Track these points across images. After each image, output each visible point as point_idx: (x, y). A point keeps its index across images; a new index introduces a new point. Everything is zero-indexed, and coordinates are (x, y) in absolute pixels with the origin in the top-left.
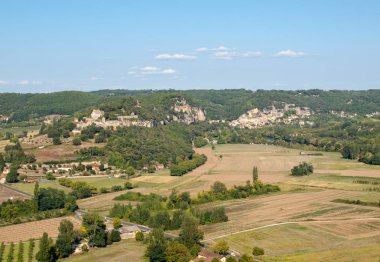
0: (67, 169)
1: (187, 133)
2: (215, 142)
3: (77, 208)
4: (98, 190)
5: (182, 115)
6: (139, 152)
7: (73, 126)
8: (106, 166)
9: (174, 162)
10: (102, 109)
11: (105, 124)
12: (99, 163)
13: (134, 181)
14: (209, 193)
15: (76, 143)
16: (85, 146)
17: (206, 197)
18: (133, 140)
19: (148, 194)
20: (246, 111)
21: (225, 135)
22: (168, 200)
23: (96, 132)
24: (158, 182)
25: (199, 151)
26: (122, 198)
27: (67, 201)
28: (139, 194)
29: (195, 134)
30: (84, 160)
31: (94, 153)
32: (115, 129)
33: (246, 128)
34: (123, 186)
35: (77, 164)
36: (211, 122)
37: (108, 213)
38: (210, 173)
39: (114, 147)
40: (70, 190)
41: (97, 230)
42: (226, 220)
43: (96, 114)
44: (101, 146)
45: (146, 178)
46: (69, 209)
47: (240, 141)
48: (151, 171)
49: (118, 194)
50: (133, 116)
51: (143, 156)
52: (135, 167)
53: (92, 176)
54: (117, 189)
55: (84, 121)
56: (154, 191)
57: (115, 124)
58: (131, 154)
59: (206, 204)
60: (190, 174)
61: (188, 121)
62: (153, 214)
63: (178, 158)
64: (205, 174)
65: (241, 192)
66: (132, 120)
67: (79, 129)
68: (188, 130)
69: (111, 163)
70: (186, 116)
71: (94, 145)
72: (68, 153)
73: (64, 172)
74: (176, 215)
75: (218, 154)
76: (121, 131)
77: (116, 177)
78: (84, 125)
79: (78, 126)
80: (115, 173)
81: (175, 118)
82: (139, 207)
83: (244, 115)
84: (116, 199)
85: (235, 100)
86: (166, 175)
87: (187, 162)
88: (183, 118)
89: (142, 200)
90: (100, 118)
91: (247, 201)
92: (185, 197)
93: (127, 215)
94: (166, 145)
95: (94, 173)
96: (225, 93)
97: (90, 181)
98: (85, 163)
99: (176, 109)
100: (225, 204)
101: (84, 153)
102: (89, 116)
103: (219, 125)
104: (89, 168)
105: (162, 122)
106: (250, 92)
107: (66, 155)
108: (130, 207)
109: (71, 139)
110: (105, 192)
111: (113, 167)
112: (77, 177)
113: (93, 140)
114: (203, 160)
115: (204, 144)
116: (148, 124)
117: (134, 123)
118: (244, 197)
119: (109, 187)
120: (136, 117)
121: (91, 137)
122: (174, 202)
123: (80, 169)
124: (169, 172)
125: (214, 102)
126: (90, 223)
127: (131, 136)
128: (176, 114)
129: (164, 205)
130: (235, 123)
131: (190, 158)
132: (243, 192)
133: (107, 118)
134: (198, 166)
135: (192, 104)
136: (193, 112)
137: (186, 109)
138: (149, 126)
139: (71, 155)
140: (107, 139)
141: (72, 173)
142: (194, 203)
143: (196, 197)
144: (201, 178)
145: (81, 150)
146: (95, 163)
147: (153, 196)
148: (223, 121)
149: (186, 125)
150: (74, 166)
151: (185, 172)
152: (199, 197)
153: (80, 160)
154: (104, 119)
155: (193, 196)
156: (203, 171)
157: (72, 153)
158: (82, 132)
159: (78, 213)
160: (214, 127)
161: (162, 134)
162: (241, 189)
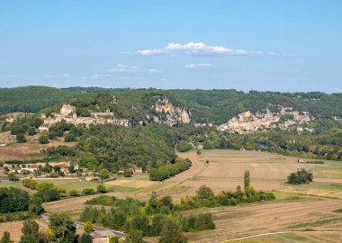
0: (32, 170)
1: (169, 136)
2: (201, 147)
3: (42, 211)
4: (67, 194)
5: (163, 116)
6: (114, 153)
7: (40, 123)
8: (76, 168)
9: (154, 165)
10: (73, 104)
11: (77, 121)
12: (68, 164)
13: (108, 184)
14: (194, 198)
15: (43, 141)
16: (53, 144)
17: (190, 203)
18: (107, 140)
19: (124, 198)
20: (236, 114)
21: (212, 139)
22: (147, 205)
23: (66, 129)
24: (136, 186)
25: (182, 156)
26: (94, 202)
27: (32, 202)
28: (114, 199)
29: (179, 137)
30: (52, 160)
31: (64, 153)
32: (87, 127)
33: (237, 133)
34: (95, 190)
35: (43, 165)
36: (196, 125)
37: (78, 217)
38: (195, 179)
39: (86, 147)
40: (35, 192)
41: (66, 232)
42: (213, 227)
43: (66, 110)
44: (70, 145)
45: (121, 182)
46: (34, 211)
47: (229, 147)
48: (128, 175)
49: (90, 198)
50: (108, 113)
51: (119, 158)
52: (110, 171)
53: (61, 178)
54: (88, 193)
55: (53, 117)
56: (131, 195)
57: (88, 121)
58: (106, 155)
59: (190, 211)
60: (172, 179)
61: (170, 122)
62: (130, 219)
63: (159, 162)
64: (189, 179)
65: (230, 199)
66: (107, 117)
67: (47, 126)
68: (171, 132)
69: (82, 164)
70: (168, 116)
71: (63, 144)
72: (33, 152)
73: (28, 173)
74: (157, 220)
75: (205, 159)
76: (94, 129)
77: (88, 180)
78: (51, 122)
79: (46, 122)
80: (87, 175)
81: (156, 119)
82: (113, 211)
83: (234, 119)
84: (88, 203)
85: (224, 102)
86: (145, 179)
87: (169, 166)
88: (165, 119)
89: (117, 205)
90: (71, 114)
91: (237, 208)
92: (167, 201)
93: (100, 219)
94: (145, 147)
95: (63, 175)
96: (213, 93)
97: (58, 183)
98: (53, 164)
99: (157, 109)
100: (212, 210)
101: (51, 152)
102: (58, 111)
103: (205, 129)
104: (58, 169)
105: (141, 123)
106: (241, 93)
107: (31, 155)
108: (104, 211)
109: (37, 137)
110: (75, 195)
111: (85, 169)
112: (43, 179)
113: (62, 139)
114: (187, 165)
115: (188, 149)
116: (125, 123)
117: (109, 121)
118: (233, 204)
119: (80, 190)
120: (112, 114)
121: (61, 135)
122: (155, 207)
123: (48, 170)
124: (148, 176)
125: (200, 103)
126: (57, 225)
127: (106, 135)
128: (156, 114)
129: (143, 210)
130: (223, 128)
131: (173, 162)
132: (233, 198)
133: (78, 115)
134: (181, 171)
135: (176, 104)
136: (177, 113)
137: (168, 108)
138: (126, 125)
139: (36, 155)
140: (78, 138)
141: (37, 174)
142: (177, 208)
143: (179, 203)
144: (185, 184)
145: (49, 149)
146: (65, 164)
147: (130, 200)
148: (211, 125)
149: (169, 127)
150: (40, 167)
151: (166, 178)
152: (183, 202)
153: (47, 161)
154: (75, 115)
155: (176, 201)
156: (187, 177)
157: (38, 152)
158: (51, 129)
159: (45, 217)
160: (200, 131)
161: (141, 134)
162: (231, 195)
